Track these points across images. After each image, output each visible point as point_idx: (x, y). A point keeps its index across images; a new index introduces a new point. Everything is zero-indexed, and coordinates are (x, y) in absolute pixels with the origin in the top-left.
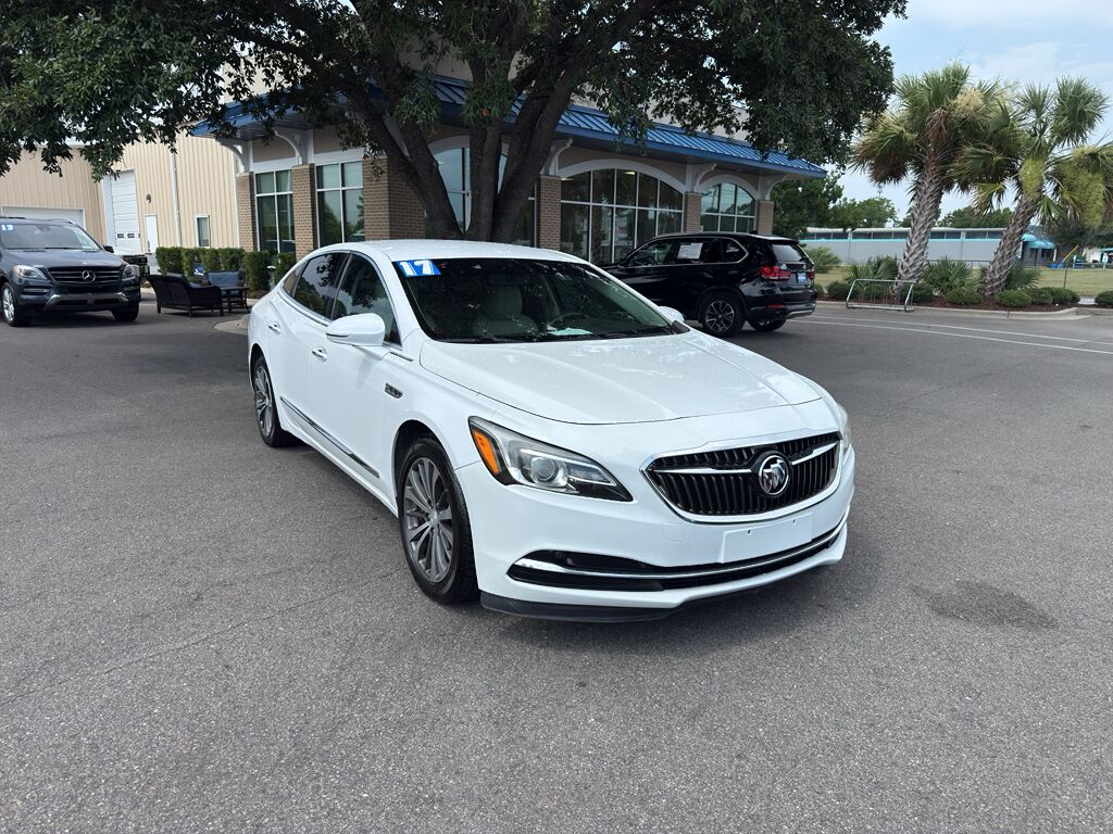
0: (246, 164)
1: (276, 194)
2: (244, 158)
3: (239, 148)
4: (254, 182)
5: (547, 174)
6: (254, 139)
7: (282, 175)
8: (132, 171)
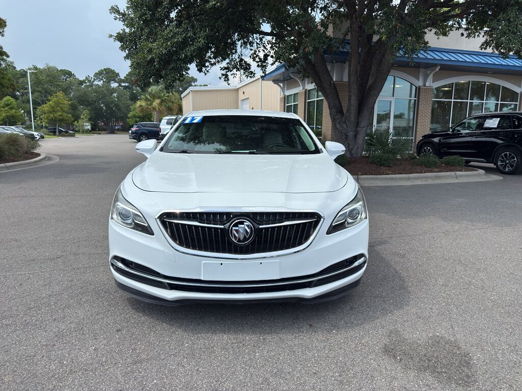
0: (284, 92)
1: (293, 104)
2: (283, 89)
3: (282, 85)
4: (286, 99)
5: (425, 85)
6: (287, 80)
7: (296, 95)
8: (248, 98)
